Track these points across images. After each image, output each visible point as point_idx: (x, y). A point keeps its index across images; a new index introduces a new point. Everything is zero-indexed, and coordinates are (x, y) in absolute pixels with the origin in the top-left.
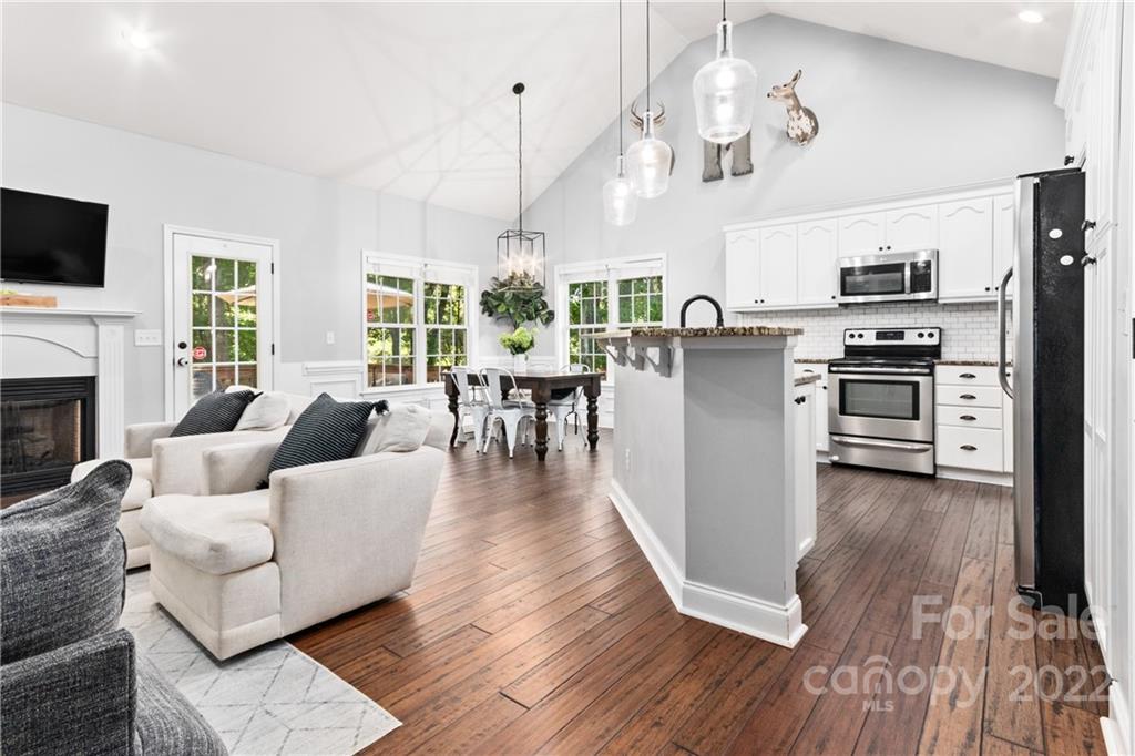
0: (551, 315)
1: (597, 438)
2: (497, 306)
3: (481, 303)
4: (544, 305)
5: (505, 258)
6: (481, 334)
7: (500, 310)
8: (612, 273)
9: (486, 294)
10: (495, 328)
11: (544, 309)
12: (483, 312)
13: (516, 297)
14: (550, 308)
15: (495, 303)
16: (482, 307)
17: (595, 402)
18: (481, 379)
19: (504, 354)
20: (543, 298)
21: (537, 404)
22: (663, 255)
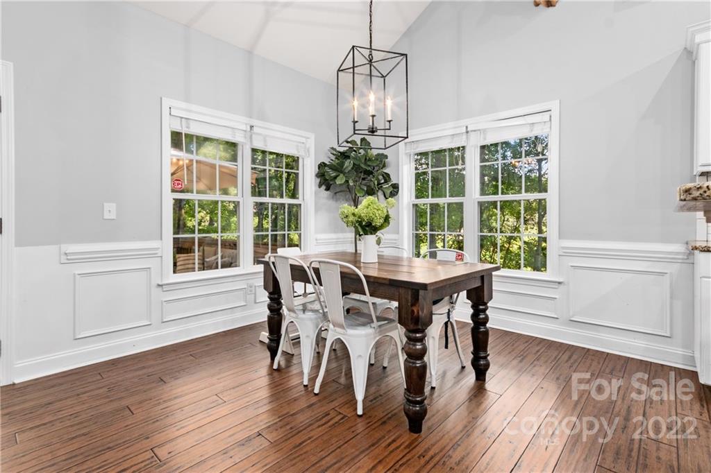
0: (396, 187)
1: (487, 366)
2: (335, 178)
3: (318, 175)
4: (387, 177)
5: (349, 96)
6: (317, 210)
7: (338, 181)
8: (472, 136)
9: (322, 166)
10: (332, 203)
11: (386, 182)
12: (320, 186)
13: (356, 167)
14: (394, 181)
15: (334, 174)
16: (318, 180)
17: (484, 311)
18: (311, 274)
19: (343, 231)
20: (386, 170)
21: (409, 330)
22: (554, 106)
